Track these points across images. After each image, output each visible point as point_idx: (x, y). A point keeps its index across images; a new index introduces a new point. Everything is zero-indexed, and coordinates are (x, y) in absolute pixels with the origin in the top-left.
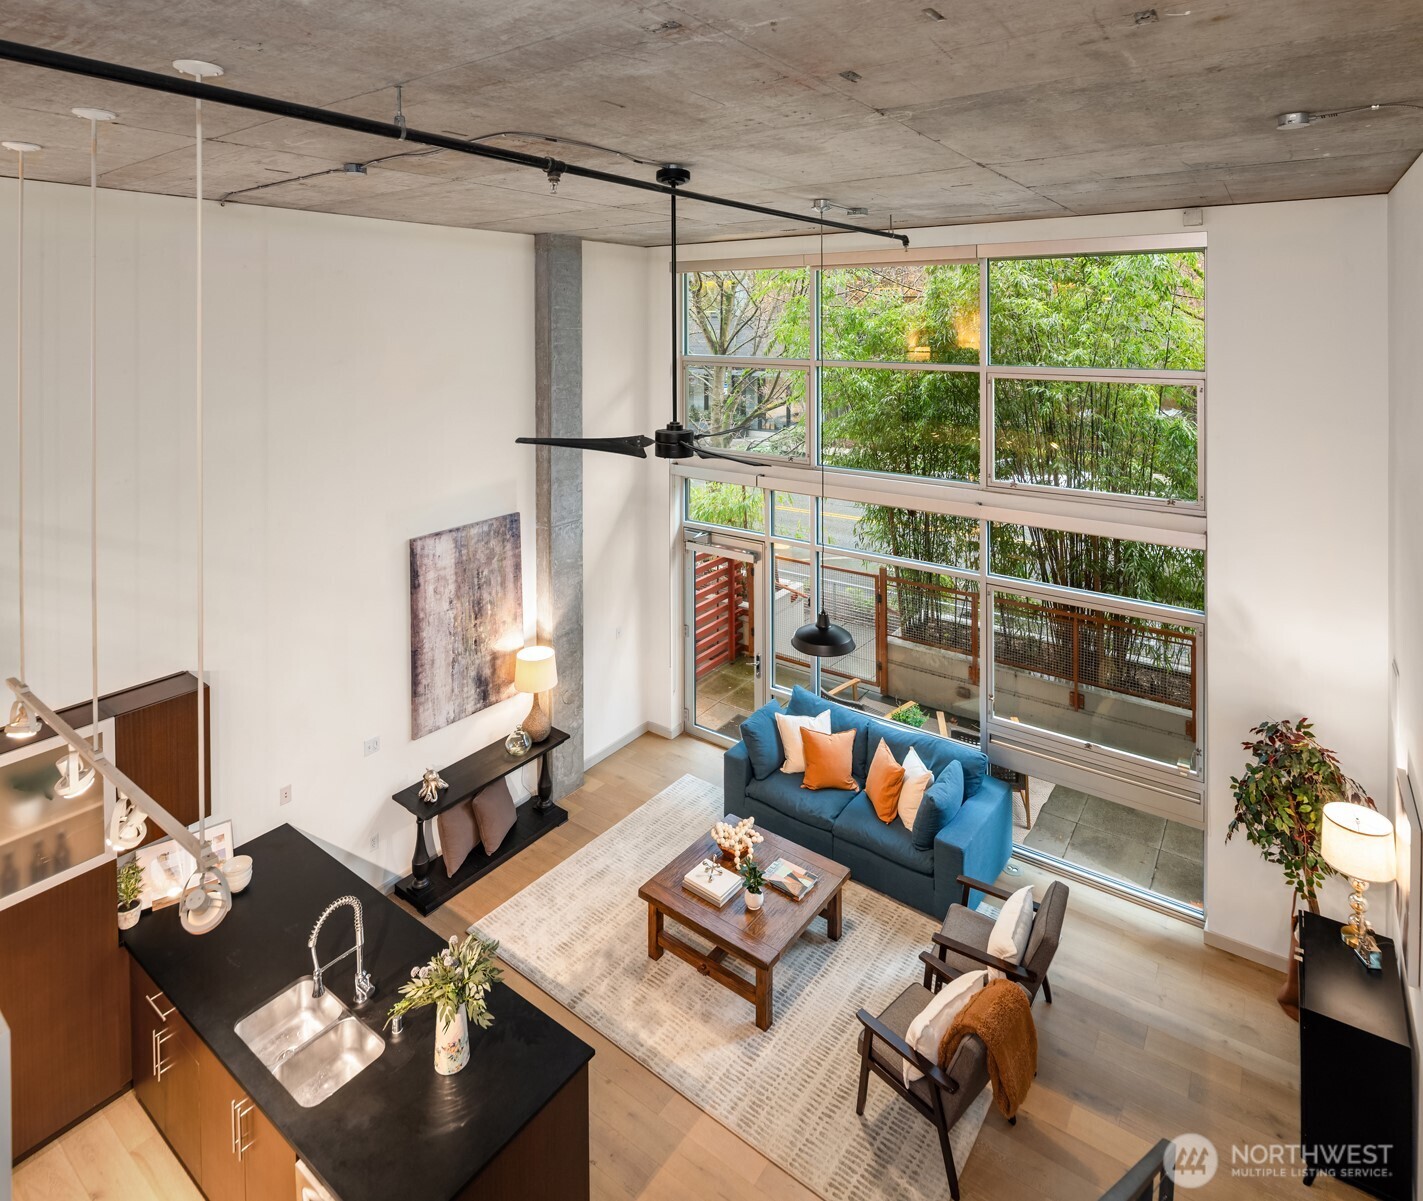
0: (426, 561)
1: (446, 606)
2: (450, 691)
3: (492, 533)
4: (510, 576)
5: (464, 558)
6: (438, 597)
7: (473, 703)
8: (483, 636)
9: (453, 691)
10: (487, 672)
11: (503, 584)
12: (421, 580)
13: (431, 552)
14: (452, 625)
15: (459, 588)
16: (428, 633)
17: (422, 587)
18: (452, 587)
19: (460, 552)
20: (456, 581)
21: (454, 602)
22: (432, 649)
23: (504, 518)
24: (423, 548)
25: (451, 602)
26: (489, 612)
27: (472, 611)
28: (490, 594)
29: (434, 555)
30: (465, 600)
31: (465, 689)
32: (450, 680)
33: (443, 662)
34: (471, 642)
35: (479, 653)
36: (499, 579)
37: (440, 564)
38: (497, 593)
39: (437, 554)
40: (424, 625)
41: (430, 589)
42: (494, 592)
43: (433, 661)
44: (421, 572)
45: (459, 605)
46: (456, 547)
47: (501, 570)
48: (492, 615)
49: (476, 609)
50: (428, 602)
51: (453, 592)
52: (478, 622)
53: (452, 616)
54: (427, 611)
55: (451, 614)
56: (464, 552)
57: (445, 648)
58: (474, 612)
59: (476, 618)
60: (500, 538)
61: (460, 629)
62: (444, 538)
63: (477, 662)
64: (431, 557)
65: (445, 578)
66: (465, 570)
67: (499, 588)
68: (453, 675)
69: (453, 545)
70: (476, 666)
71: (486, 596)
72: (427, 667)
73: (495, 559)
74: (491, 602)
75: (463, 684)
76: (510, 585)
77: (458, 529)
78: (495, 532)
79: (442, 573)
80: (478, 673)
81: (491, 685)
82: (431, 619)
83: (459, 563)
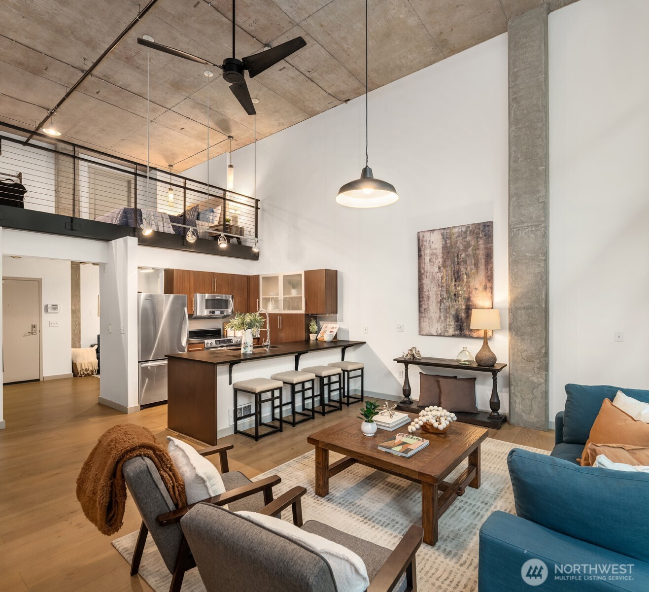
0: (425, 243)
1: (436, 270)
2: (438, 317)
3: (468, 232)
4: (482, 261)
5: (448, 245)
6: (432, 264)
7: (453, 329)
8: (460, 293)
9: (440, 317)
10: (463, 315)
11: (476, 265)
12: (422, 253)
13: (428, 239)
14: (440, 281)
15: (444, 261)
16: (426, 281)
17: (423, 257)
18: (440, 260)
19: (446, 241)
20: (443, 257)
21: (442, 269)
22: (428, 291)
23: (479, 224)
24: (423, 237)
25: (439, 268)
26: (465, 280)
27: (453, 276)
28: (466, 269)
29: (429, 241)
30: (449, 269)
31: (448, 320)
32: (439, 311)
33: (434, 300)
34: (452, 294)
35: (457, 302)
36: (473, 261)
37: (433, 246)
38: (471, 269)
39: (432, 241)
40: (424, 277)
41: (427, 259)
42: (469, 268)
43: (429, 298)
44: (422, 249)
45: (444, 271)
46: (443, 238)
47: (475, 256)
48: (467, 282)
49: (456, 276)
50: (426, 265)
51: (441, 263)
52: (457, 283)
53: (440, 276)
54: (426, 270)
55: (440, 275)
56: (448, 241)
57: (436, 292)
58: (455, 277)
59: (456, 281)
60: (474, 236)
61: (445, 285)
62: (436, 232)
63: (456, 307)
64: (428, 242)
65: (436, 254)
66: (449, 252)
67: (473, 267)
68: (440, 309)
69: (441, 237)
70: (456, 309)
71: (463, 270)
72: (426, 299)
73: (471, 248)
74: (466, 274)
75: (446, 316)
76: (482, 267)
77: (444, 229)
78: (470, 232)
79: (434, 251)
80: (456, 313)
81: (465, 324)
82: (428, 274)
83: (445, 247)
